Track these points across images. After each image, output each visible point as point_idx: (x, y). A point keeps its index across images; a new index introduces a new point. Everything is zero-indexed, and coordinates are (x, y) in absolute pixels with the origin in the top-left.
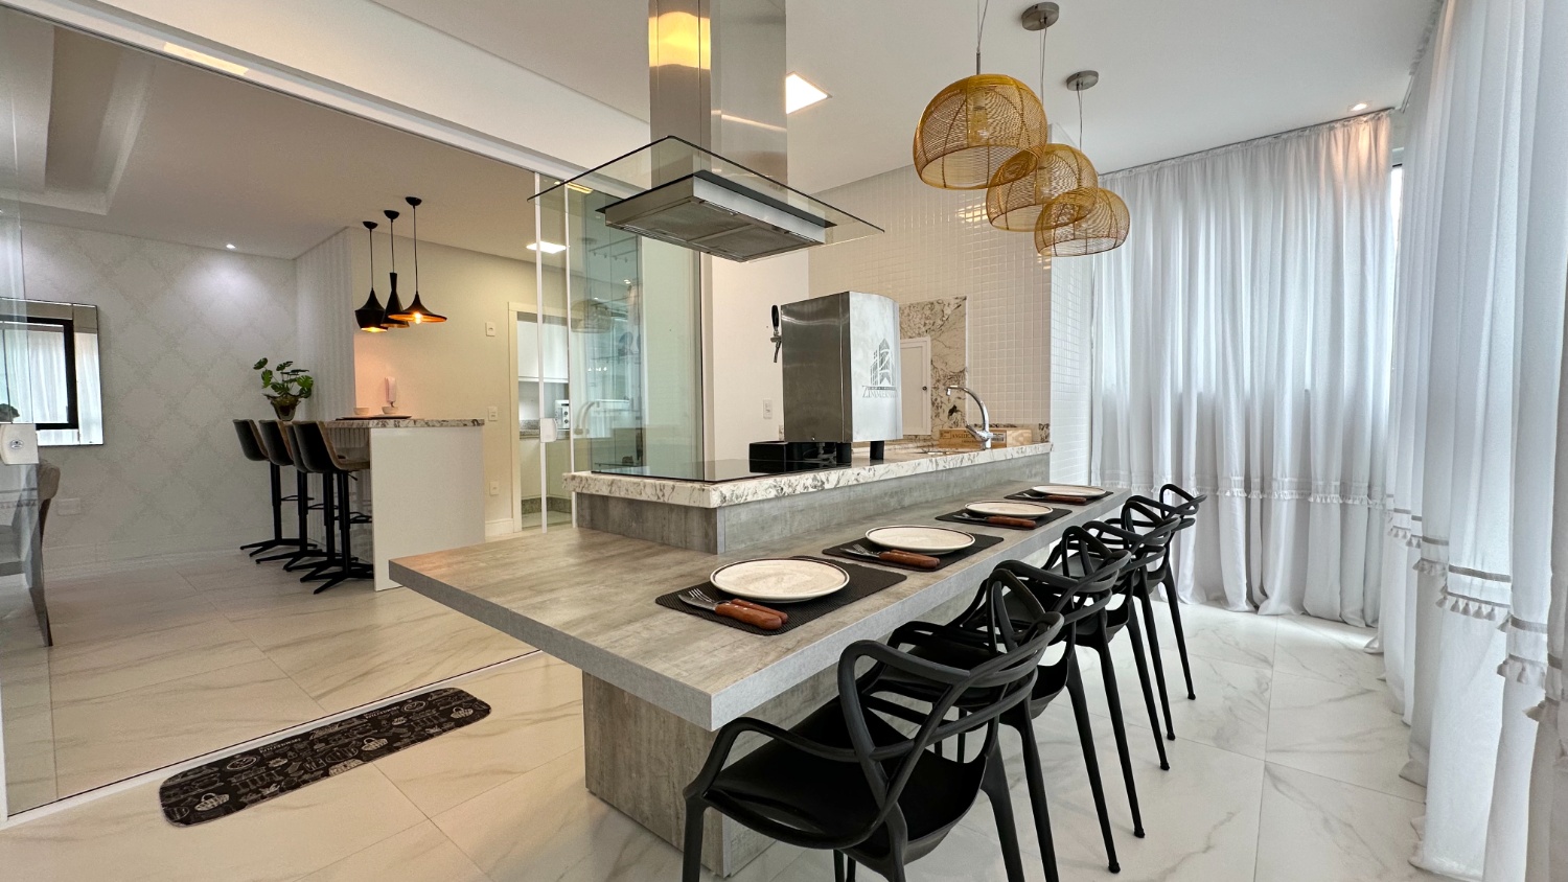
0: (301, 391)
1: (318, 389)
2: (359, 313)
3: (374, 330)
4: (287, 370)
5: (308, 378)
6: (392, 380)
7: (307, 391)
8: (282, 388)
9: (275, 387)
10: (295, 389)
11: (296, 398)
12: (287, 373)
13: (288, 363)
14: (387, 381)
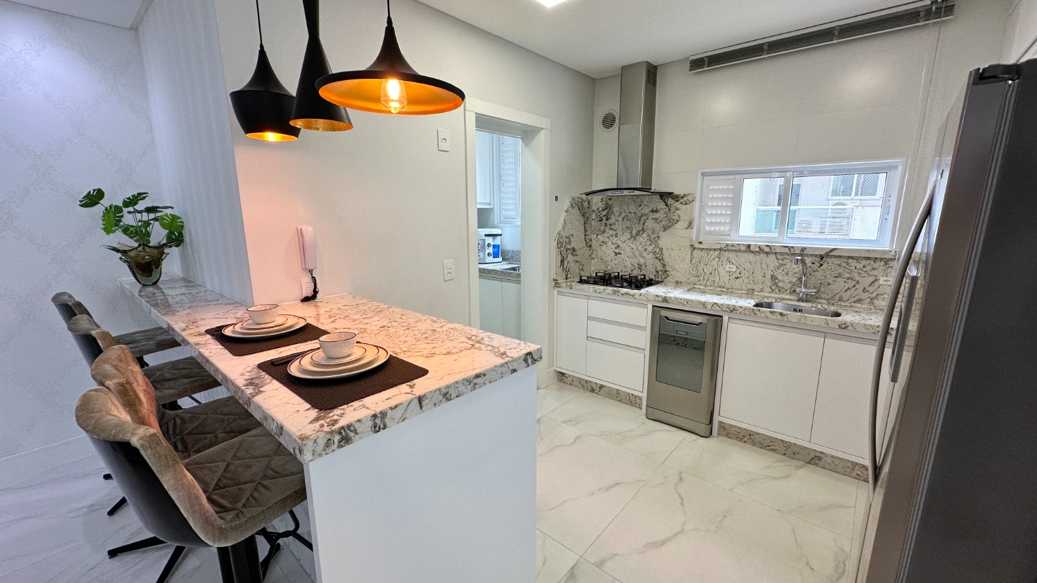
0: (169, 237)
1: (190, 234)
2: (239, 98)
3: (271, 137)
4: (141, 205)
5: (174, 217)
6: (308, 230)
7: (176, 237)
8: (140, 234)
9: (126, 230)
10: (158, 235)
11: (160, 248)
12: (140, 212)
13: (139, 197)
14: (300, 234)
